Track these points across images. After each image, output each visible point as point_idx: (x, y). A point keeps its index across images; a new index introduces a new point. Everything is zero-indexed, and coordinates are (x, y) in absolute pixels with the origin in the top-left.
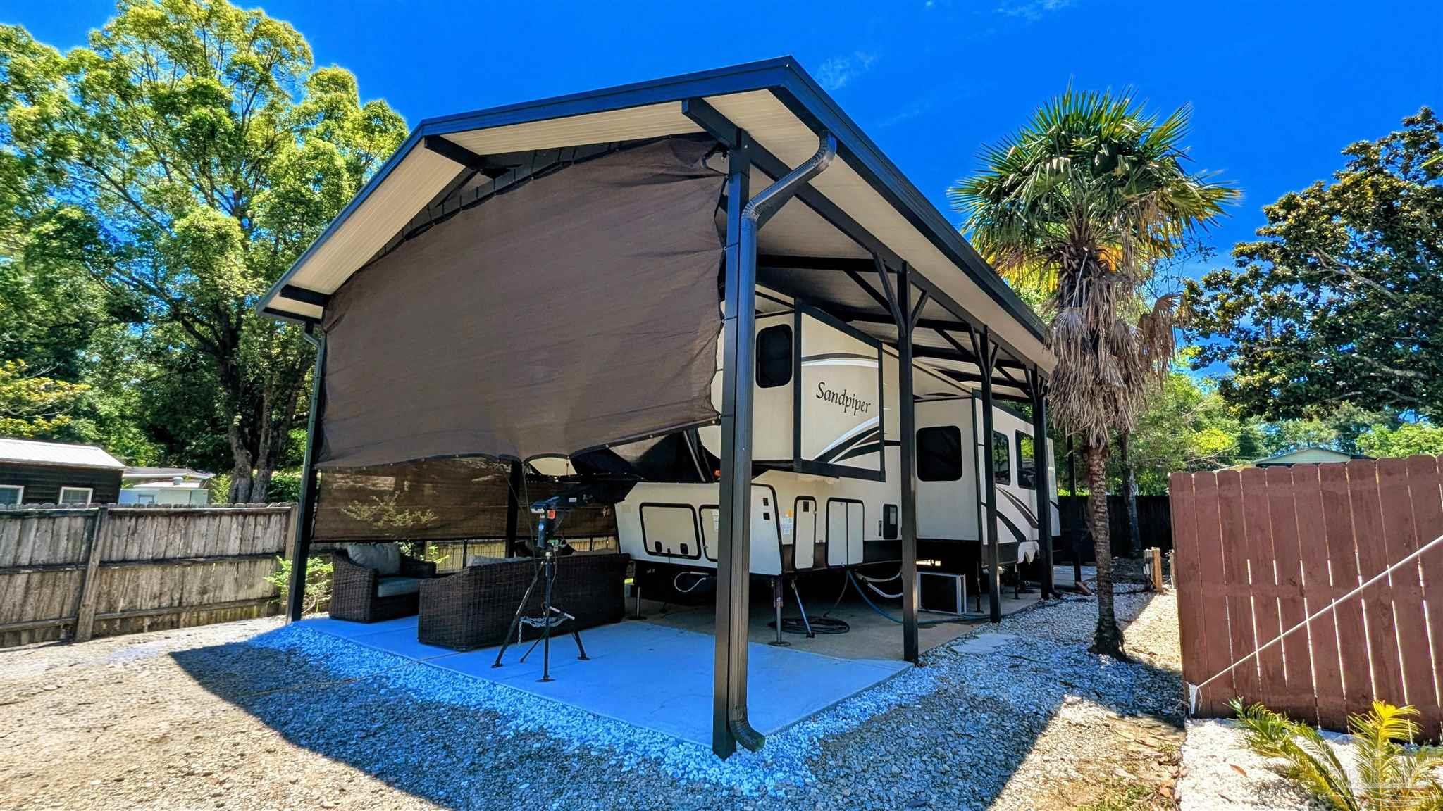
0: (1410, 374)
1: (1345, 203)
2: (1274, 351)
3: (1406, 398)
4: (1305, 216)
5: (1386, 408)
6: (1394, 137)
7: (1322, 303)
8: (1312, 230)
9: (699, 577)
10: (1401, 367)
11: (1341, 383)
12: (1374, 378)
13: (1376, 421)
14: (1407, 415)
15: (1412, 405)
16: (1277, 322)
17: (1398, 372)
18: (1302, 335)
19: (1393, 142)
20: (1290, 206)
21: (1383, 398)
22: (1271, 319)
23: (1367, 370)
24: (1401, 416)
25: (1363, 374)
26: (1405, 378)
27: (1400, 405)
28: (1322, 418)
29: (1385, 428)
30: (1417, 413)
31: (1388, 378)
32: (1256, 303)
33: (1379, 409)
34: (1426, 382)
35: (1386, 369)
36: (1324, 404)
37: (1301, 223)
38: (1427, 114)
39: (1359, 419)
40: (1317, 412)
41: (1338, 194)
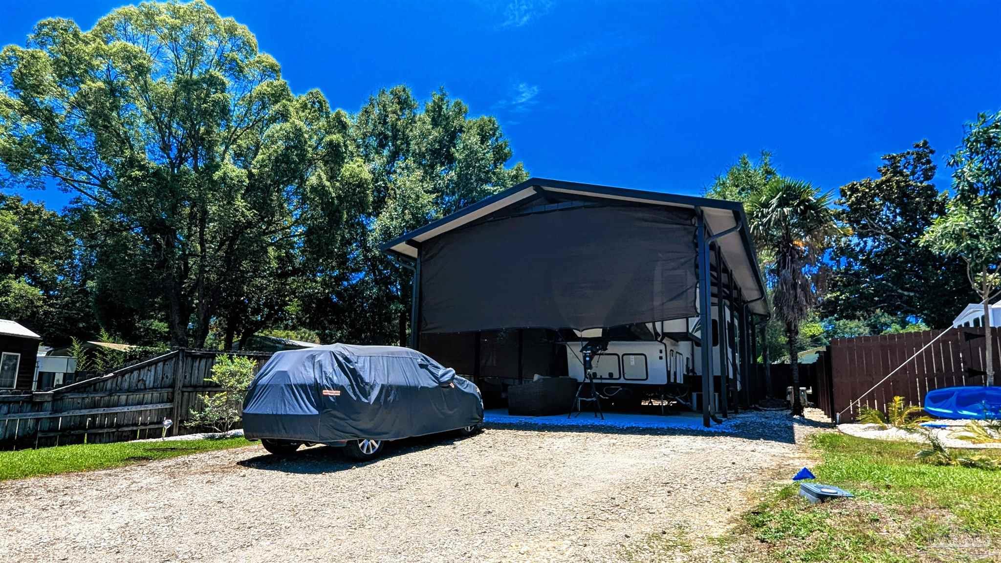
0: (912, 294)
1: (881, 190)
2: (840, 277)
3: (909, 308)
4: (861, 197)
5: (899, 313)
6: (908, 153)
7: (868, 248)
8: (864, 206)
9: (618, 389)
10: (907, 290)
11: (876, 299)
12: (894, 296)
13: (893, 322)
14: (910, 318)
15: (913, 313)
16: (843, 260)
17: (906, 293)
18: (856, 268)
19: (908, 156)
20: (854, 190)
21: (898, 308)
22: (840, 257)
23: (889, 291)
24: (907, 319)
25: (888, 293)
26: (908, 296)
27: (906, 313)
28: (865, 319)
29: (898, 327)
30: (917, 316)
31: (901, 296)
32: (833, 247)
33: (896, 314)
34: (919, 299)
35: (900, 291)
36: (867, 311)
37: (859, 201)
38: (925, 143)
39: (883, 320)
40: (862, 315)
41: (878, 186)
